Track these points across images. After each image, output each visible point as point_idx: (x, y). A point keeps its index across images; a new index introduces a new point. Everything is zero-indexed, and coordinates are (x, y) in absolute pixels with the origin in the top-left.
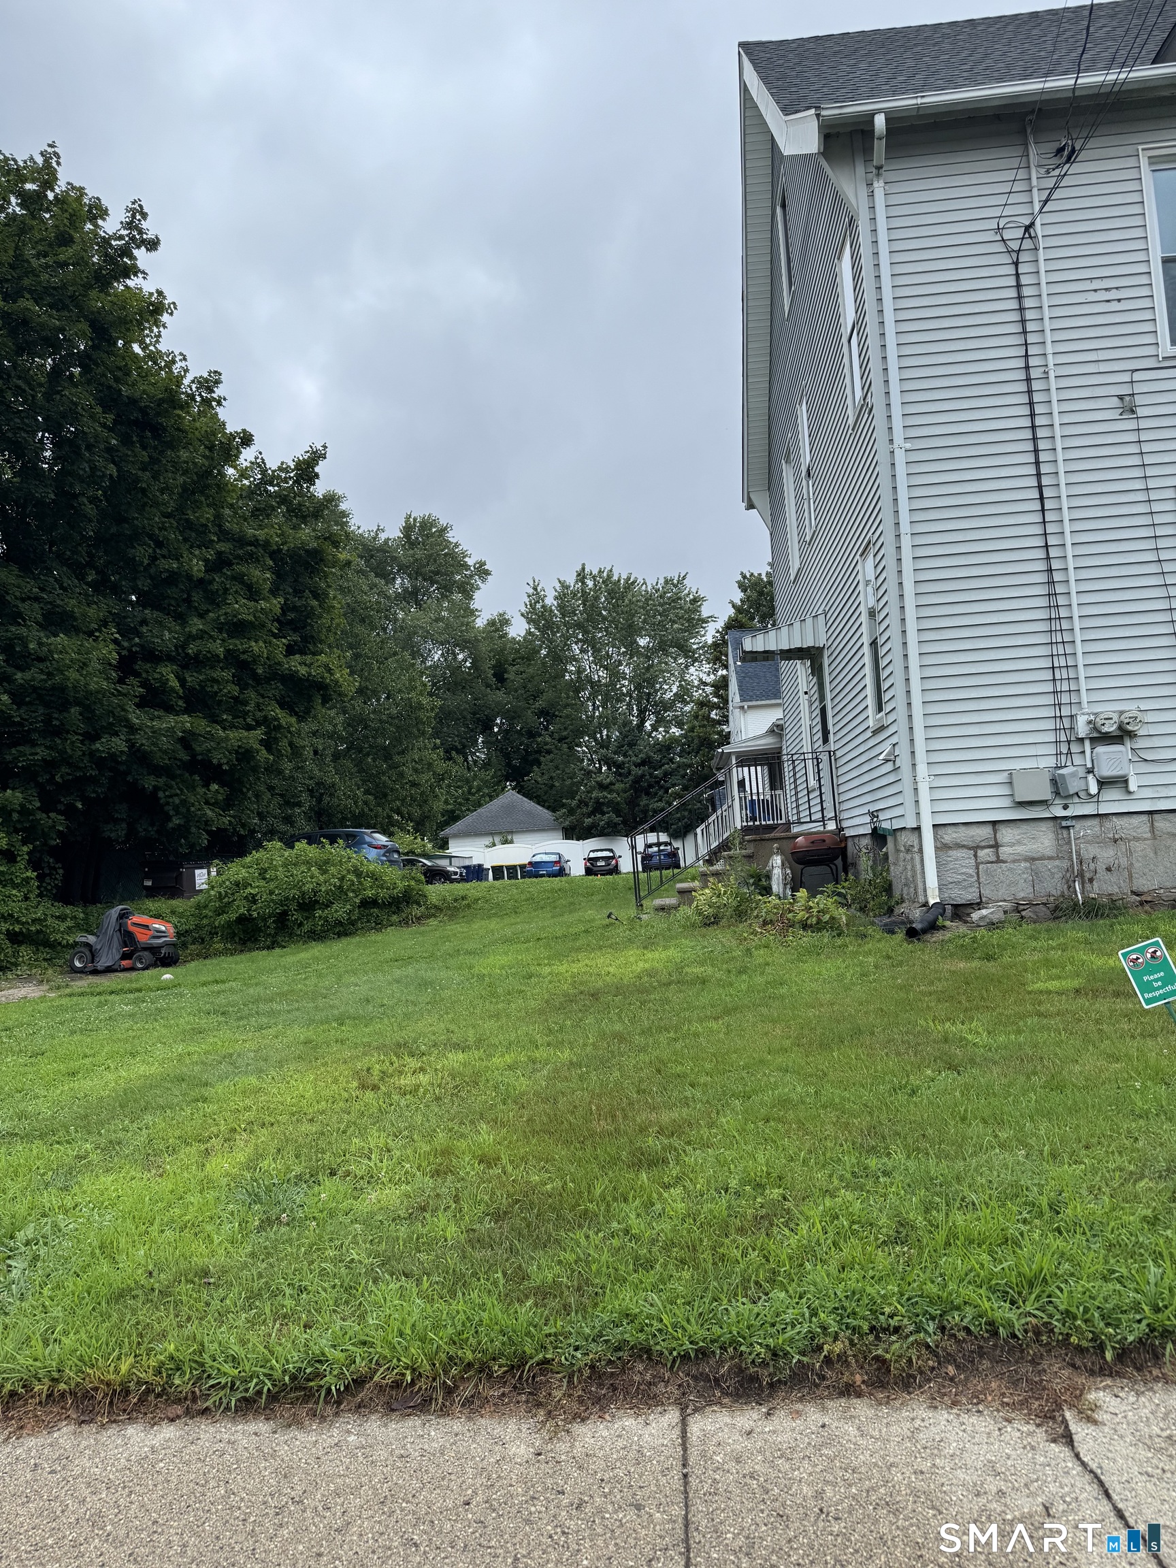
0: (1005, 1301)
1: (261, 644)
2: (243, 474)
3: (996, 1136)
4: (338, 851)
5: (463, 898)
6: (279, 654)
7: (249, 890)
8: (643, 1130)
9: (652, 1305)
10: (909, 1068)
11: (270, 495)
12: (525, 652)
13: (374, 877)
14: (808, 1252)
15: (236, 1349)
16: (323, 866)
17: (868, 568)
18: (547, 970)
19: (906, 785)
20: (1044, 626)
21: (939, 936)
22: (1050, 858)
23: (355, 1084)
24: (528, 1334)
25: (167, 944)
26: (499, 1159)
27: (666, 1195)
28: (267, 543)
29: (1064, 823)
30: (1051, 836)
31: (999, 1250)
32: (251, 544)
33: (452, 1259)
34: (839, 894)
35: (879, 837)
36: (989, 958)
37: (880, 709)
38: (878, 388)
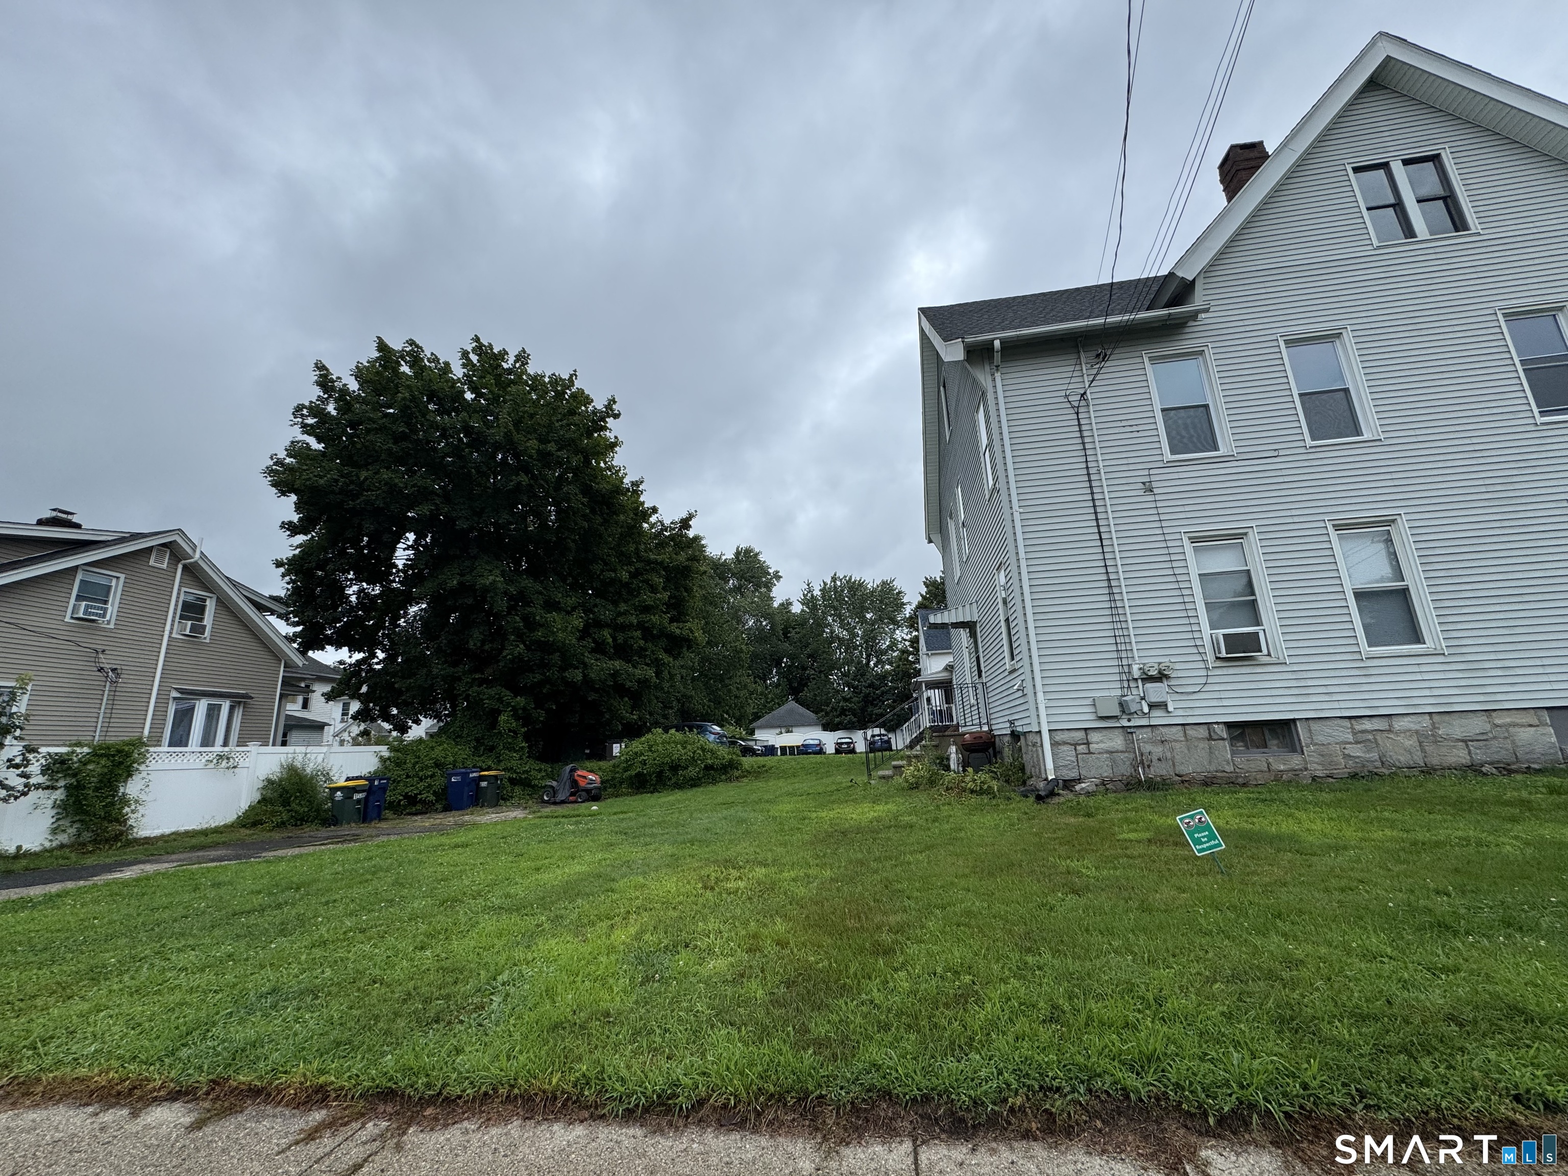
0: (1132, 1073)
1: (657, 617)
2: (652, 526)
3: (1110, 944)
4: (692, 736)
5: (763, 766)
6: (666, 622)
7: (642, 757)
8: (879, 928)
9: (890, 1058)
10: (1046, 891)
11: (666, 537)
12: (801, 621)
13: (712, 751)
14: (992, 1024)
15: (624, 1073)
16: (684, 744)
17: (1002, 578)
18: (814, 815)
19: (1032, 705)
20: (1108, 612)
21: (1056, 800)
22: (1122, 752)
23: (700, 885)
24: (810, 1075)
25: (595, 788)
26: (788, 943)
27: (896, 976)
28: (661, 563)
29: (1129, 730)
30: (1122, 738)
31: (1123, 1032)
32: (653, 563)
33: (760, 1014)
34: (992, 772)
35: (1015, 736)
36: (1089, 815)
37: (1013, 659)
38: (1002, 479)
